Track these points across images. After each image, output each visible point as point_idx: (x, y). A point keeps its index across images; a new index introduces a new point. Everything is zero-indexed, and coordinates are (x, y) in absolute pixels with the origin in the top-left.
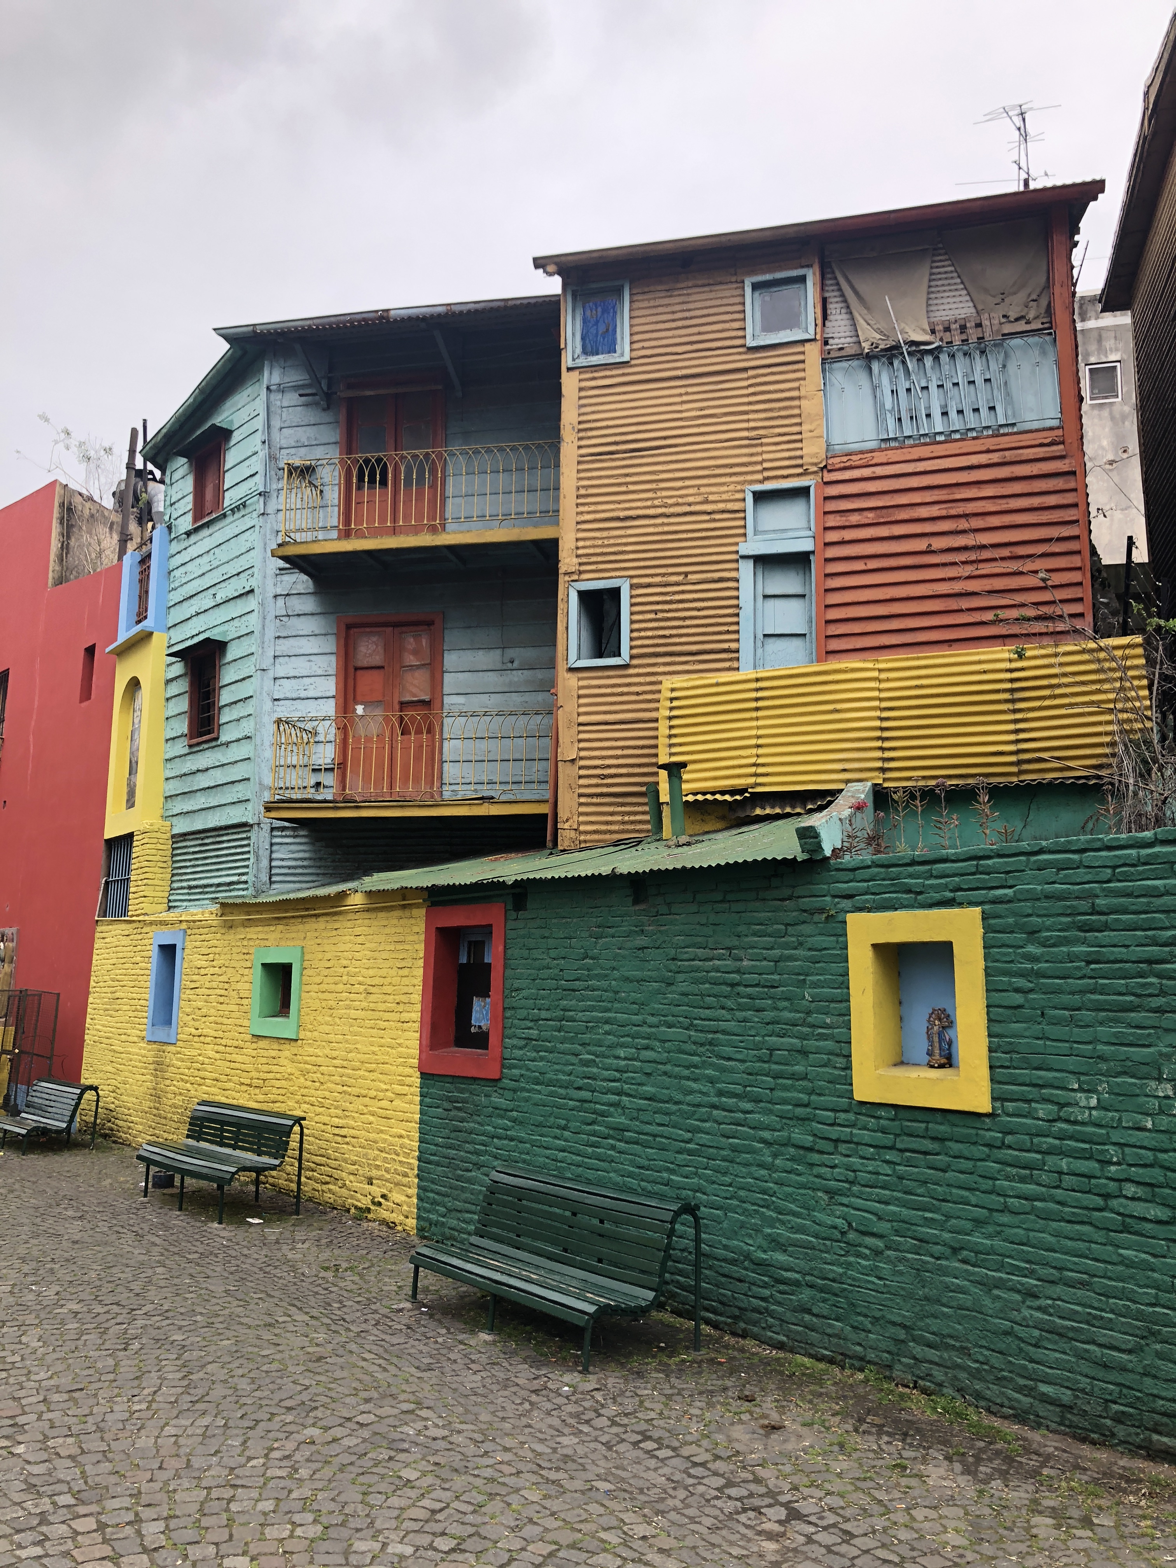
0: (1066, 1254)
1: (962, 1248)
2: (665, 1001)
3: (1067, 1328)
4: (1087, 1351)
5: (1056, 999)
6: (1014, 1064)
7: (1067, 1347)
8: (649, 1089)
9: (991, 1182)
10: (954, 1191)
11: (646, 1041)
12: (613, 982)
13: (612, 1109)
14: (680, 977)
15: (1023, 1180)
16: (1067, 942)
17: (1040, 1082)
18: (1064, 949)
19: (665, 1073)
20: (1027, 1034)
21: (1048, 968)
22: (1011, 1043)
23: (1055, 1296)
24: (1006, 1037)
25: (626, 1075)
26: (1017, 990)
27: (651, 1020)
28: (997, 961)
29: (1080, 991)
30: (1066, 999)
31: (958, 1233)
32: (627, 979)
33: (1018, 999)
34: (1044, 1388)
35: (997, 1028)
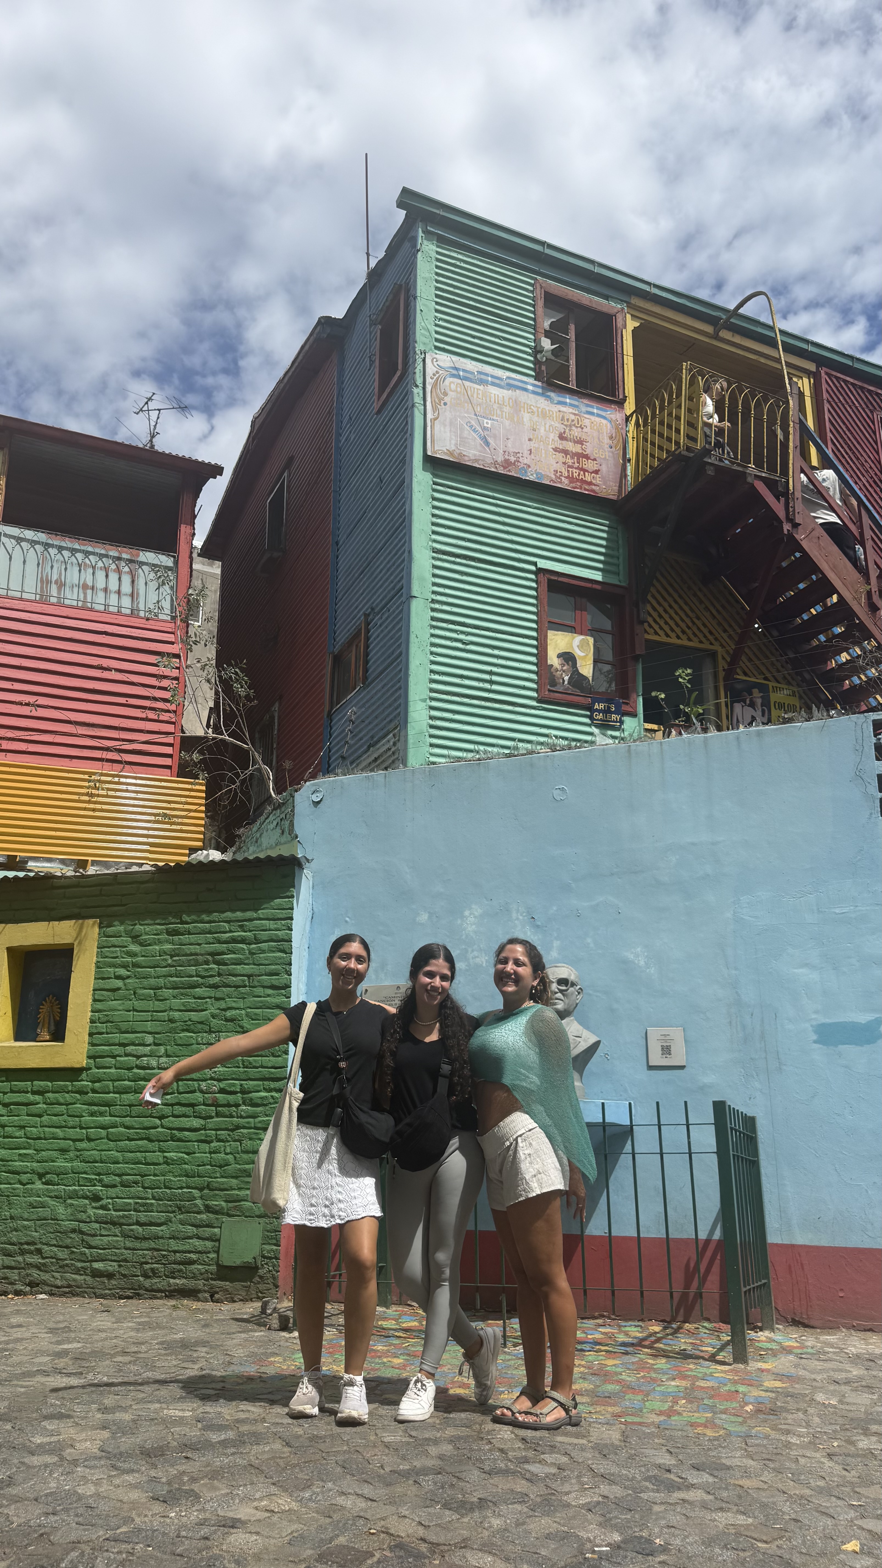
0: (127, 1163)
1: (48, 1173)
3: (120, 1217)
4: (132, 1230)
5: (146, 982)
6: (108, 1030)
7: (117, 1231)
9: (77, 1119)
10: (47, 1129)
15: (102, 1114)
16: (160, 942)
17: (125, 1042)
18: (157, 947)
20: (121, 1008)
21: (143, 961)
22: (107, 1016)
23: (114, 1196)
24: (105, 1011)
26: (118, 977)
28: (107, 957)
29: (164, 976)
30: (152, 981)
31: (46, 1162)
33: (119, 983)
34: (96, 1265)
35: (99, 1006)
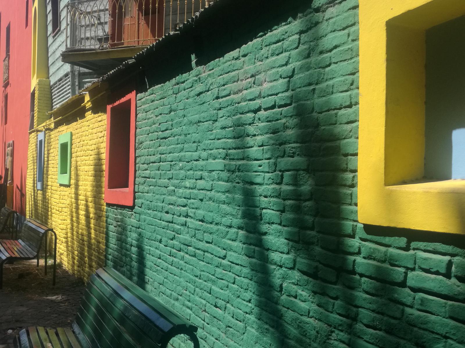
2: (212, 137)
8: (201, 213)
11: (201, 172)
12: (184, 127)
13: (182, 228)
14: (221, 113)
19: (210, 199)
25: (190, 201)
27: (204, 154)
32: (191, 123)
